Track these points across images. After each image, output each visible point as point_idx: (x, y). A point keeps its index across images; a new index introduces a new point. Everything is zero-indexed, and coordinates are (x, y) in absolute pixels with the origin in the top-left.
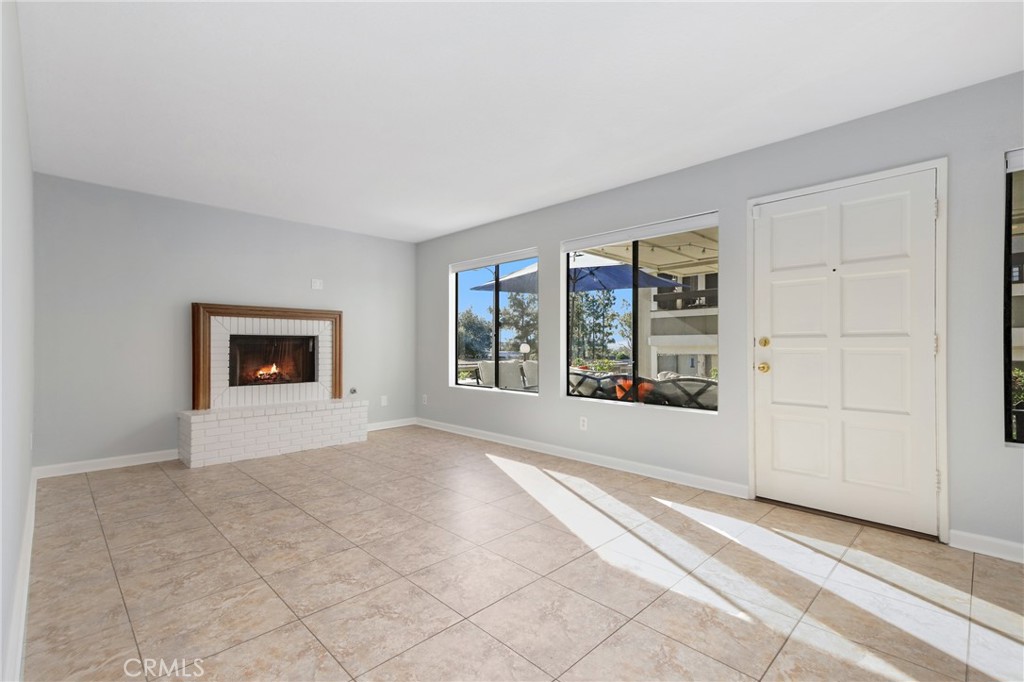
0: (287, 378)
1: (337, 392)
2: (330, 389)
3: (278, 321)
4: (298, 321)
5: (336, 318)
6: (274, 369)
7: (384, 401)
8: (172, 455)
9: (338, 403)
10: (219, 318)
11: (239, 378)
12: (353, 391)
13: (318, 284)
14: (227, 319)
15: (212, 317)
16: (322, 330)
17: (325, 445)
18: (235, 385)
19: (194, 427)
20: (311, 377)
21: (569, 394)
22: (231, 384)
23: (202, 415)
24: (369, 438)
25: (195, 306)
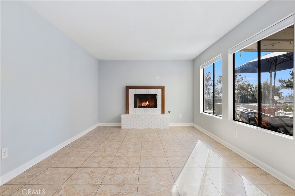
1: (163, 111)
2: (161, 111)
3: (146, 90)
5: (162, 88)
6: (147, 103)
7: (180, 116)
9: (163, 115)
10: (131, 90)
11: (135, 107)
12: (169, 112)
13: (158, 78)
14: (133, 90)
15: (129, 90)
16: (158, 92)
17: (155, 128)
18: (135, 108)
19: (122, 118)
20: (156, 107)
21: (234, 119)
22: (134, 108)
23: (127, 115)
24: (171, 128)
25: (126, 86)
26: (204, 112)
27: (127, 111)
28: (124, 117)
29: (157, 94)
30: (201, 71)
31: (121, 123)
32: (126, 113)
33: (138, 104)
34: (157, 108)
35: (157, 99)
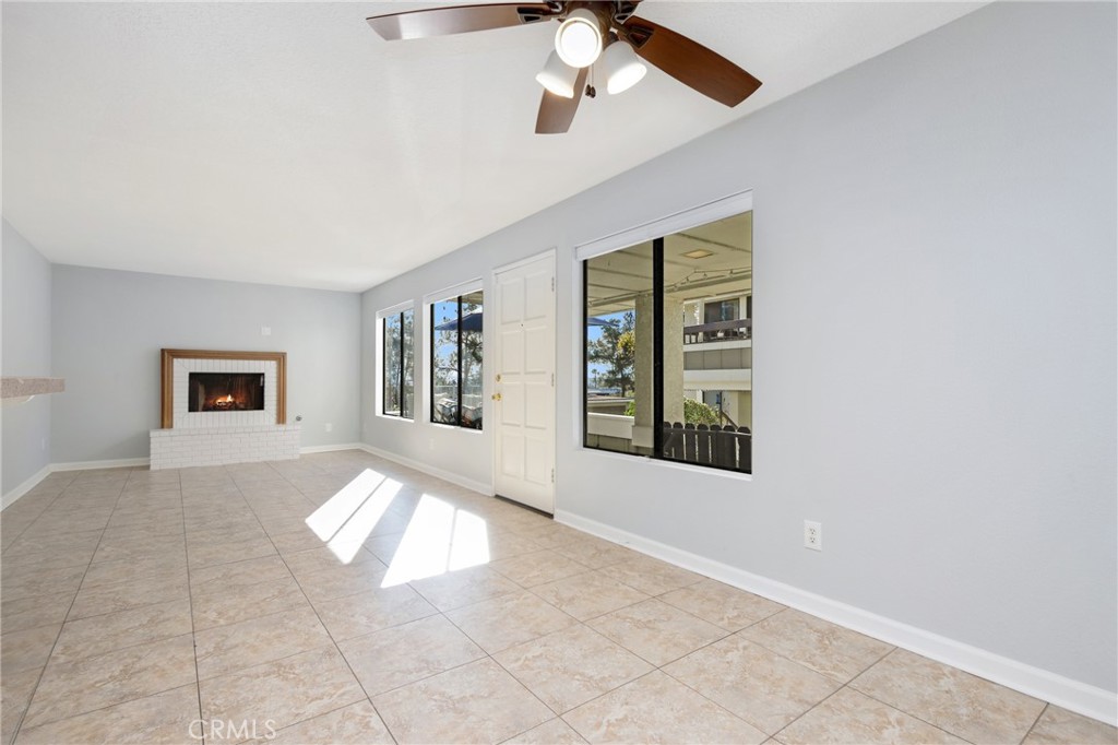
0: (242, 406)
1: (281, 417)
2: (275, 416)
3: (229, 361)
4: (246, 362)
5: (280, 358)
6: (229, 399)
7: (329, 427)
8: (138, 462)
9: (282, 427)
10: (180, 360)
11: (193, 408)
12: (299, 419)
13: (267, 331)
14: (186, 361)
15: (175, 360)
16: (269, 369)
17: (261, 459)
18: (194, 411)
19: (152, 440)
20: (260, 406)
21: (432, 421)
22: (190, 411)
23: (165, 432)
24: (303, 457)
25: (163, 350)
26: (384, 413)
27: (165, 418)
28: (158, 438)
29: (263, 374)
30: (379, 323)
31: (148, 455)
32: (162, 427)
33: (202, 401)
34: (262, 408)
35: (263, 387)
